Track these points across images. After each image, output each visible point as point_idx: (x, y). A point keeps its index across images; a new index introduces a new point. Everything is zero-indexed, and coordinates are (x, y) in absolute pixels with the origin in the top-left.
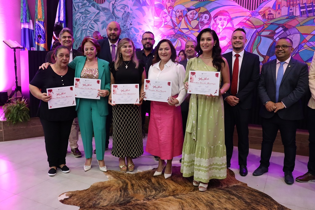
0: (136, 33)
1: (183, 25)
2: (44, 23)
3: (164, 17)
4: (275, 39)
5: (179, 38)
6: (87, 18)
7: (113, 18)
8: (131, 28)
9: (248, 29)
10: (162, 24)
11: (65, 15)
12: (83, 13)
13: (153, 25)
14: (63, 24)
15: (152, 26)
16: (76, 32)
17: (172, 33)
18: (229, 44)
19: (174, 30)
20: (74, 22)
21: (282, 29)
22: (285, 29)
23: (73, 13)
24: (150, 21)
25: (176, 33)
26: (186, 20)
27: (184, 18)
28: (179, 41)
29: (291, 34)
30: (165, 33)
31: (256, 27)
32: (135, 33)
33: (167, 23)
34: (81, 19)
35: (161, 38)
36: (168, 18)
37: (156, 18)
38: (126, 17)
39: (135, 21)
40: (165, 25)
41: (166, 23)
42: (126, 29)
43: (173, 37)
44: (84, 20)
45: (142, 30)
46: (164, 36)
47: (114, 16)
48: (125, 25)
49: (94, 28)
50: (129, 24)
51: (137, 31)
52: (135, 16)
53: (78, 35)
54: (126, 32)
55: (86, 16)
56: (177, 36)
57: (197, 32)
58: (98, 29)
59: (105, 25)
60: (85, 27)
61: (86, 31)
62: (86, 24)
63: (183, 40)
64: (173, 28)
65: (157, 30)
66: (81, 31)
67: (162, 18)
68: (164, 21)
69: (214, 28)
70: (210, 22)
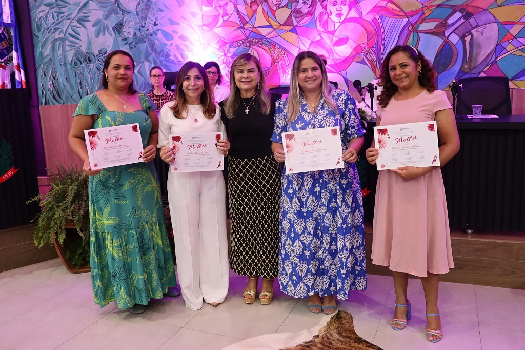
0: (168, 40)
1: (260, 20)
3: (221, 6)
4: (447, 36)
5: (254, 47)
6: (62, 15)
7: (116, 13)
8: (157, 32)
9: (391, 19)
10: (219, 20)
11: (13, 10)
12: (54, 5)
13: (201, 24)
14: (12, 31)
15: (199, 25)
16: (40, 45)
17: (240, 36)
18: (355, 53)
19: (242, 30)
20: (34, 26)
21: (461, 15)
22: (467, 16)
23: (31, 5)
24: (194, 15)
25: (247, 37)
26: (265, 9)
27: (260, 5)
28: (256, 53)
29: (480, 25)
30: (225, 38)
31: (407, 15)
32: (166, 42)
33: (227, 17)
34: (50, 18)
35: (218, 47)
36: (230, 8)
37: (205, 9)
38: (145, 10)
39: (163, 18)
40: (224, 21)
41: (226, 18)
42: (147, 35)
43: (242, 45)
44: (57, 20)
45: (180, 33)
46: (224, 43)
47: (119, 9)
48: (143, 27)
49: (80, 35)
50: (151, 23)
51: (168, 36)
52: (162, 8)
53: (47, 51)
54: (147, 41)
55: (60, 11)
56: (250, 42)
57: (288, 32)
58: (87, 37)
59: (102, 28)
60: (59, 35)
61: (62, 43)
62: (60, 29)
63: (262, 49)
64: (240, 28)
65: (210, 32)
66: (51, 43)
67: (217, 8)
68: (221, 14)
69: (322, 23)
70: (314, 10)
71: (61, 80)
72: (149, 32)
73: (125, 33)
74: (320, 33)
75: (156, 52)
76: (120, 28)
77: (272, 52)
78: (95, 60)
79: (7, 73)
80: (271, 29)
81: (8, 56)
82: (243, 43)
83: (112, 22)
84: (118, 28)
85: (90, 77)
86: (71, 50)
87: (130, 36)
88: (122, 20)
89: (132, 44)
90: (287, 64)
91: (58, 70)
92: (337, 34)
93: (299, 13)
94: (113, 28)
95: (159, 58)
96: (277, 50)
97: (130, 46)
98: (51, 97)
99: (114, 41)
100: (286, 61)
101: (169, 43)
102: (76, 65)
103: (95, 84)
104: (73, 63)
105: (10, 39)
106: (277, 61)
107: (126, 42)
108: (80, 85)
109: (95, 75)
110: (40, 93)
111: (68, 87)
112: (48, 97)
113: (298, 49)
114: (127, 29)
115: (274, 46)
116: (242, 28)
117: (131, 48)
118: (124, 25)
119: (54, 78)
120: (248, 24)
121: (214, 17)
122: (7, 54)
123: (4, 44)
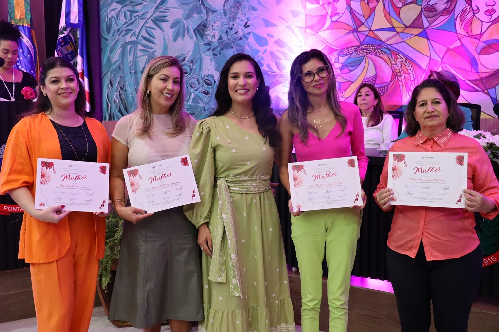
0: (261, 46)
1: (379, 20)
2: (29, 30)
3: (329, 3)
5: (369, 55)
6: (136, 14)
7: (200, 12)
8: (247, 36)
10: (326, 21)
11: (82, 9)
12: (127, 3)
13: (304, 26)
14: (79, 33)
15: (301, 27)
16: (108, 49)
17: (352, 42)
19: (355, 33)
20: (104, 27)
23: (101, 3)
24: (295, 14)
25: (361, 43)
26: (387, 7)
27: (381, 2)
28: (371, 64)
30: (333, 44)
32: (259, 48)
33: (337, 17)
34: (122, 18)
36: (341, 6)
37: (310, 6)
38: (234, 8)
39: (256, 18)
40: (332, 22)
41: (335, 18)
42: (235, 39)
43: (354, 53)
44: (130, 20)
45: (276, 38)
46: (331, 50)
47: (202, 7)
48: (231, 29)
49: (155, 38)
50: (240, 25)
51: (261, 41)
52: (256, 5)
53: (116, 57)
54: (234, 47)
55: (133, 10)
56: (365, 49)
57: (416, 36)
58: (163, 40)
59: (181, 30)
60: (131, 37)
61: (134, 48)
62: (132, 30)
63: (380, 58)
64: (353, 31)
65: (314, 36)
66: (121, 47)
67: (325, 5)
68: (330, 13)
69: (465, 23)
70: (453, 6)
71: (129, 90)
72: (238, 35)
73: (209, 38)
74: (460, 37)
76: (203, 31)
77: (393, 62)
80: (394, 33)
82: (356, 50)
83: (193, 23)
84: (201, 30)
86: (143, 56)
87: (214, 40)
88: (206, 20)
89: (216, 50)
90: (413, 79)
91: (126, 79)
92: (485, 38)
93: (433, 11)
94: (195, 31)
96: (399, 60)
97: (215, 52)
98: (117, 111)
99: (195, 46)
100: (411, 75)
101: (262, 49)
105: (76, 42)
106: (399, 74)
107: (209, 47)
110: (105, 106)
112: (113, 111)
113: (429, 59)
114: (211, 32)
115: (397, 55)
116: (355, 32)
117: (215, 55)
118: (208, 27)
119: (122, 88)
120: (363, 26)
121: (321, 16)
122: (71, 59)
123: (69, 48)
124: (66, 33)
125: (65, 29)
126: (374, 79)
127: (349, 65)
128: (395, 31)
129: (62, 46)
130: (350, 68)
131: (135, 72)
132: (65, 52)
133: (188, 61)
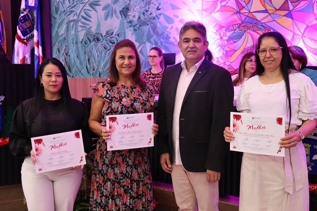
0: (169, 24)
1: (256, 5)
5: (249, 31)
8: (159, 16)
10: (217, 5)
13: (201, 9)
14: (35, 13)
15: (199, 10)
16: (57, 25)
17: (236, 21)
19: (238, 15)
20: (53, 9)
25: (242, 22)
28: (250, 37)
30: (222, 22)
32: (167, 25)
33: (225, 3)
34: (67, 2)
35: (215, 31)
39: (165, 3)
40: (222, 6)
42: (150, 18)
43: (238, 29)
44: (72, 4)
45: (180, 18)
46: (221, 27)
48: (147, 11)
49: (91, 18)
50: (154, 8)
51: (169, 20)
53: (62, 31)
54: (149, 24)
56: (245, 26)
57: (283, 17)
58: (97, 19)
59: (110, 12)
60: (73, 17)
61: (76, 24)
62: (74, 11)
63: (256, 33)
64: (236, 12)
65: (208, 16)
66: (66, 24)
71: (72, 56)
72: (152, 16)
73: (131, 18)
75: (157, 34)
76: (127, 12)
78: (103, 40)
79: (28, 48)
81: (30, 34)
82: (239, 27)
84: (125, 11)
85: (98, 54)
86: (82, 30)
87: (134, 19)
88: (129, 4)
89: (136, 27)
91: (70, 47)
94: (120, 12)
95: (160, 39)
97: (135, 28)
99: (121, 23)
101: (170, 26)
102: (86, 44)
103: (102, 61)
104: (84, 42)
105: (33, 20)
107: (130, 24)
108: (89, 61)
109: (102, 53)
111: (78, 62)
113: (292, 34)
114: (132, 13)
115: (269, 30)
116: (238, 13)
117: (135, 30)
118: (130, 9)
119: (66, 54)
120: (244, 9)
121: (213, 2)
122: (29, 32)
123: (28, 24)
124: (25, 13)
125: (25, 10)
126: (252, 49)
127: (234, 38)
128: (268, 13)
129: (22, 23)
130: (234, 40)
131: (76, 43)
132: (25, 27)
133: (115, 35)
